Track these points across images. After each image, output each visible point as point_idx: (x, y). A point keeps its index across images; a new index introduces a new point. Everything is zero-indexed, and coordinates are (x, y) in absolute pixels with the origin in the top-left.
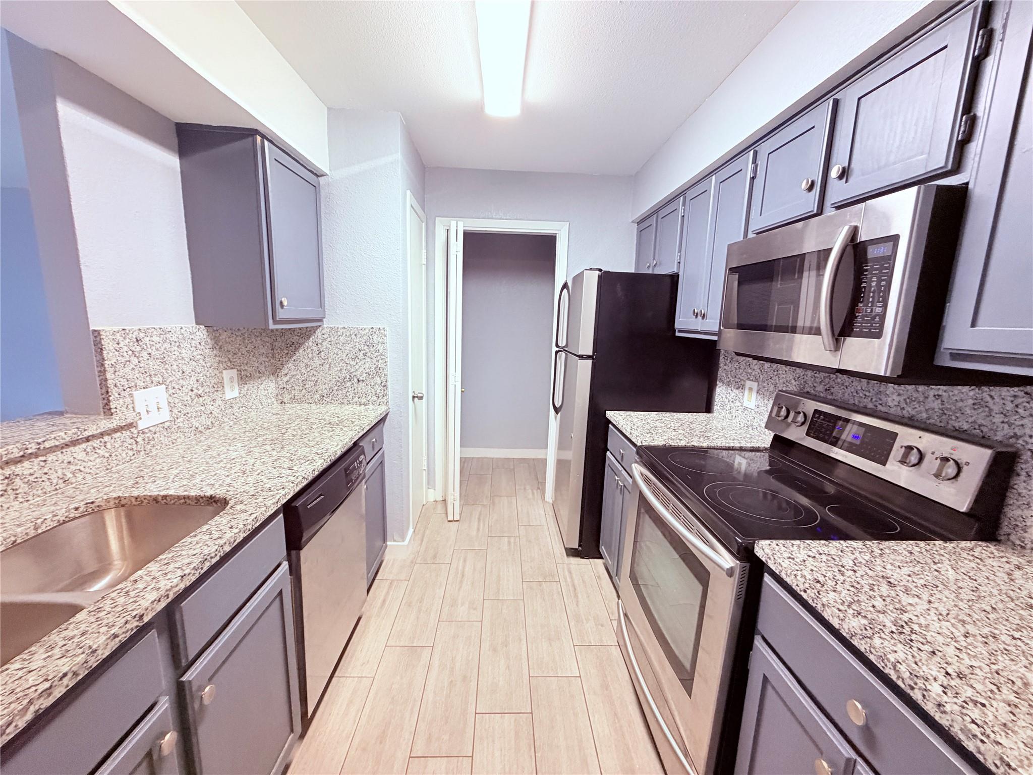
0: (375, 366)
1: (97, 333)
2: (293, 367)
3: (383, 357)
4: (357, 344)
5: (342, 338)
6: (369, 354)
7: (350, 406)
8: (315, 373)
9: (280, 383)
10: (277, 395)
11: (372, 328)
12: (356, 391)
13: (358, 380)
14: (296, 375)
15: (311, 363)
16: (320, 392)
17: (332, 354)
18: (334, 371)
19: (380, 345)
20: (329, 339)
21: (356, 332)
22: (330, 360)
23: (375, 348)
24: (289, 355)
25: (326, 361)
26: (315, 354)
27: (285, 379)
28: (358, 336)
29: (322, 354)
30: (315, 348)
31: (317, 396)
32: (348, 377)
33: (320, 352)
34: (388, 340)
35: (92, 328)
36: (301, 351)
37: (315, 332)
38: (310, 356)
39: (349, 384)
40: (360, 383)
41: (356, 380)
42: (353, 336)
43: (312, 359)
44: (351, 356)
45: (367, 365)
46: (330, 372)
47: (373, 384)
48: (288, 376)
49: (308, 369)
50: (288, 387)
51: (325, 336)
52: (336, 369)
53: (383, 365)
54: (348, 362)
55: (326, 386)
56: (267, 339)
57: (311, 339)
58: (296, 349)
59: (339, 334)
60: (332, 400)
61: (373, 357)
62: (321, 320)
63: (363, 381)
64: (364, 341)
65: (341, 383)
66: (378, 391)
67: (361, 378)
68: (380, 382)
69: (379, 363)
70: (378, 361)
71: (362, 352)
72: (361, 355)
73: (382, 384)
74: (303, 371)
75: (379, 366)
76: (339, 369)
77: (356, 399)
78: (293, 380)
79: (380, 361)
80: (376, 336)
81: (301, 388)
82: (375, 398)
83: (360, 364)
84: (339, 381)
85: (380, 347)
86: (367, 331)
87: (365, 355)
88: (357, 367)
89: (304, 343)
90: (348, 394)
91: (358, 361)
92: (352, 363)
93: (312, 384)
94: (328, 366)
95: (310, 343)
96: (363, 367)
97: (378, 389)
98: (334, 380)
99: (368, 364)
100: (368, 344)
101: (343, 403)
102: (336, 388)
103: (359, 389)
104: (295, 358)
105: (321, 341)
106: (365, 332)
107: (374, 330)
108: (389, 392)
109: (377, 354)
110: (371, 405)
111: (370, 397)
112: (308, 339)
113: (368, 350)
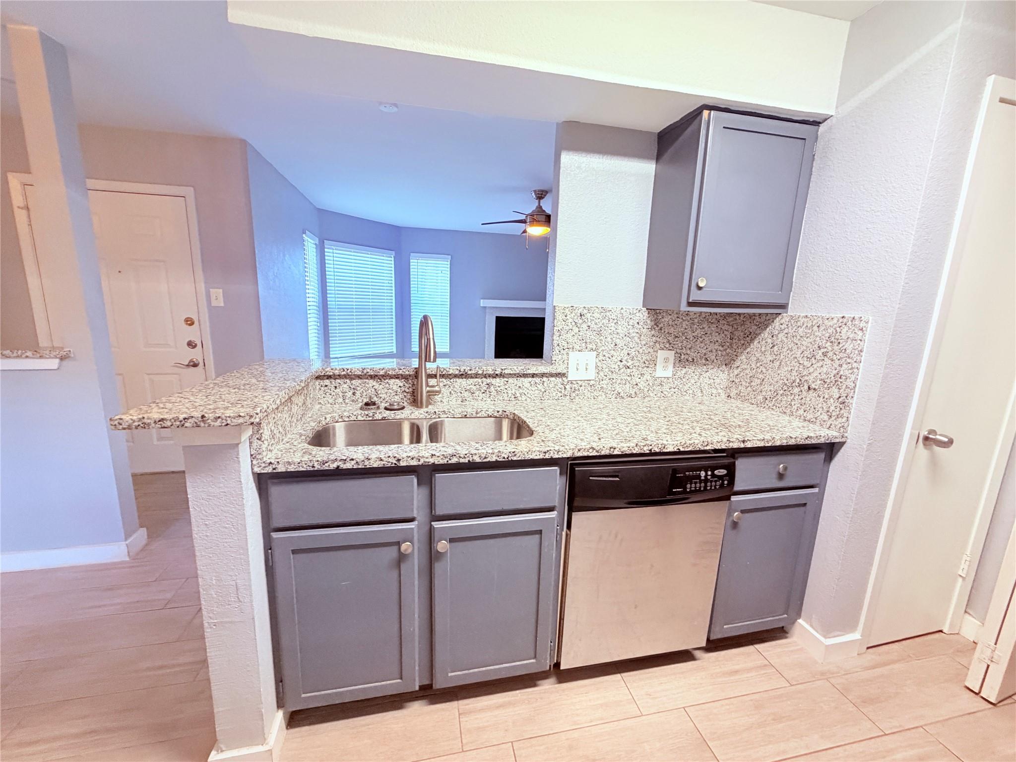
0: (835, 372)
2: (745, 360)
3: (849, 361)
4: (818, 338)
5: (801, 330)
6: (830, 354)
7: (792, 419)
8: (764, 370)
9: (731, 375)
10: (727, 388)
11: (843, 318)
12: (803, 401)
13: (809, 388)
14: (746, 369)
15: (763, 358)
16: (764, 393)
17: (785, 350)
18: (784, 371)
19: (849, 341)
20: (786, 331)
21: (821, 322)
22: (782, 357)
23: (841, 345)
24: (745, 346)
25: (778, 357)
26: (768, 347)
27: (736, 372)
28: (822, 328)
29: (776, 348)
30: (769, 341)
31: (760, 398)
32: (798, 381)
33: (774, 346)
34: (865, 336)
36: (756, 342)
37: (773, 321)
38: (763, 349)
39: (796, 390)
40: (811, 392)
41: (806, 387)
42: (815, 328)
43: (763, 353)
44: (806, 354)
45: (824, 369)
46: (779, 372)
47: (826, 396)
48: (739, 369)
49: (758, 365)
50: (737, 381)
51: (783, 327)
52: (786, 369)
53: (847, 373)
54: (801, 362)
55: (772, 388)
57: (768, 329)
58: (752, 340)
59: (799, 324)
60: (774, 405)
61: (835, 358)
62: (784, 307)
63: (815, 389)
64: (827, 335)
65: (788, 387)
66: (832, 408)
67: (813, 386)
68: (838, 396)
69: (843, 368)
70: (841, 366)
71: (823, 350)
72: (820, 354)
73: (840, 400)
74: (753, 366)
75: (842, 373)
76: (790, 369)
77: (801, 412)
78: (742, 374)
79: (845, 366)
80: (847, 329)
81: (748, 385)
82: (826, 417)
83: (815, 366)
84: (786, 384)
85: (849, 346)
86: (835, 321)
87: (824, 354)
88: (811, 370)
89: (760, 334)
90: (793, 403)
91: (814, 361)
92: (806, 363)
93: (759, 381)
94: (778, 363)
95: (766, 334)
96: (819, 371)
97: (833, 405)
98: (781, 382)
99: (827, 368)
100: (833, 339)
101: (786, 413)
102: (782, 392)
103: (808, 399)
104: (748, 350)
105: (777, 332)
106: (831, 323)
107: (845, 320)
108: (850, 415)
109: (842, 355)
110: (818, 424)
111: (819, 413)
112: (765, 329)
113: (830, 348)
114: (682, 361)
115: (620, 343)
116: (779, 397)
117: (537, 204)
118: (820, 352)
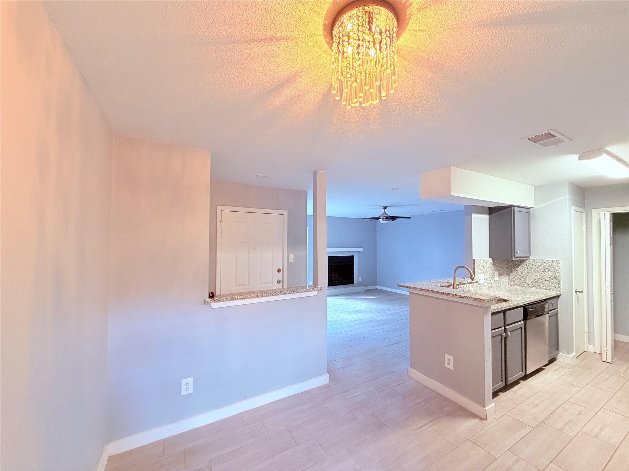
0: (554, 275)
1: (474, 260)
2: (516, 273)
3: (558, 272)
4: (545, 266)
5: (538, 264)
6: (551, 270)
7: (541, 290)
8: (525, 276)
9: (510, 278)
10: (509, 282)
11: (553, 260)
12: (544, 284)
14: (517, 276)
15: (524, 272)
16: (527, 283)
17: (533, 269)
18: (534, 275)
19: (557, 267)
20: (532, 264)
21: (545, 261)
22: (532, 271)
23: (554, 268)
24: (515, 268)
25: (530, 272)
26: (525, 269)
27: (512, 277)
28: (546, 263)
29: (529, 269)
30: (526, 267)
31: (526, 284)
32: (540, 278)
33: (528, 268)
34: (561, 265)
35: (473, 259)
36: (520, 267)
37: (526, 261)
38: (523, 269)
39: (541, 281)
40: (546, 281)
41: (544, 280)
42: (543, 263)
43: (524, 270)
44: (542, 270)
46: (532, 276)
47: (552, 282)
48: (514, 276)
49: (522, 274)
50: (513, 280)
51: (530, 263)
52: (535, 275)
53: (558, 275)
54: (540, 273)
55: (530, 281)
56: (507, 263)
58: (518, 266)
59: (537, 262)
60: (532, 286)
61: (552, 271)
62: (529, 257)
63: (548, 280)
64: (548, 265)
65: (537, 280)
67: (547, 279)
68: (556, 282)
69: (556, 274)
70: (555, 273)
73: (558, 283)
74: (520, 274)
75: (556, 275)
76: (536, 275)
77: (544, 287)
78: (515, 277)
80: (555, 263)
81: (519, 281)
82: (554, 288)
85: (557, 268)
86: (550, 261)
87: (549, 270)
88: (545, 275)
89: (521, 265)
90: (540, 285)
91: (545, 272)
92: (542, 273)
93: (524, 279)
94: (531, 273)
95: (524, 265)
96: (547, 276)
97: (555, 284)
98: (534, 279)
99: (551, 274)
100: (551, 266)
101: (538, 288)
103: (546, 283)
104: (517, 269)
105: (528, 264)
106: (549, 262)
108: (561, 286)
109: (555, 270)
110: (551, 290)
111: (551, 287)
112: (523, 263)
113: (550, 269)
114: (500, 275)
115: (488, 270)
116: (534, 283)
117: (384, 211)
118: (547, 270)
